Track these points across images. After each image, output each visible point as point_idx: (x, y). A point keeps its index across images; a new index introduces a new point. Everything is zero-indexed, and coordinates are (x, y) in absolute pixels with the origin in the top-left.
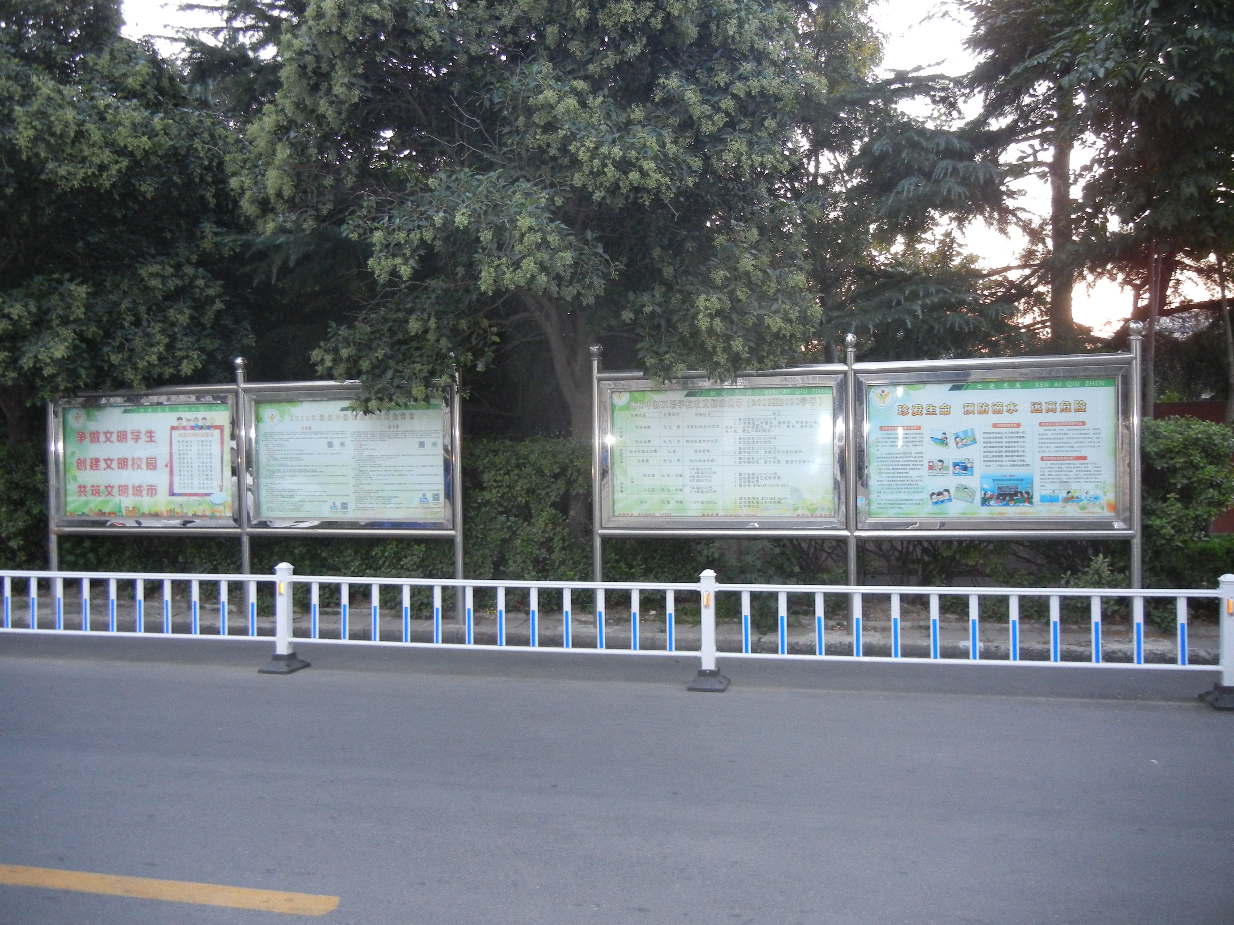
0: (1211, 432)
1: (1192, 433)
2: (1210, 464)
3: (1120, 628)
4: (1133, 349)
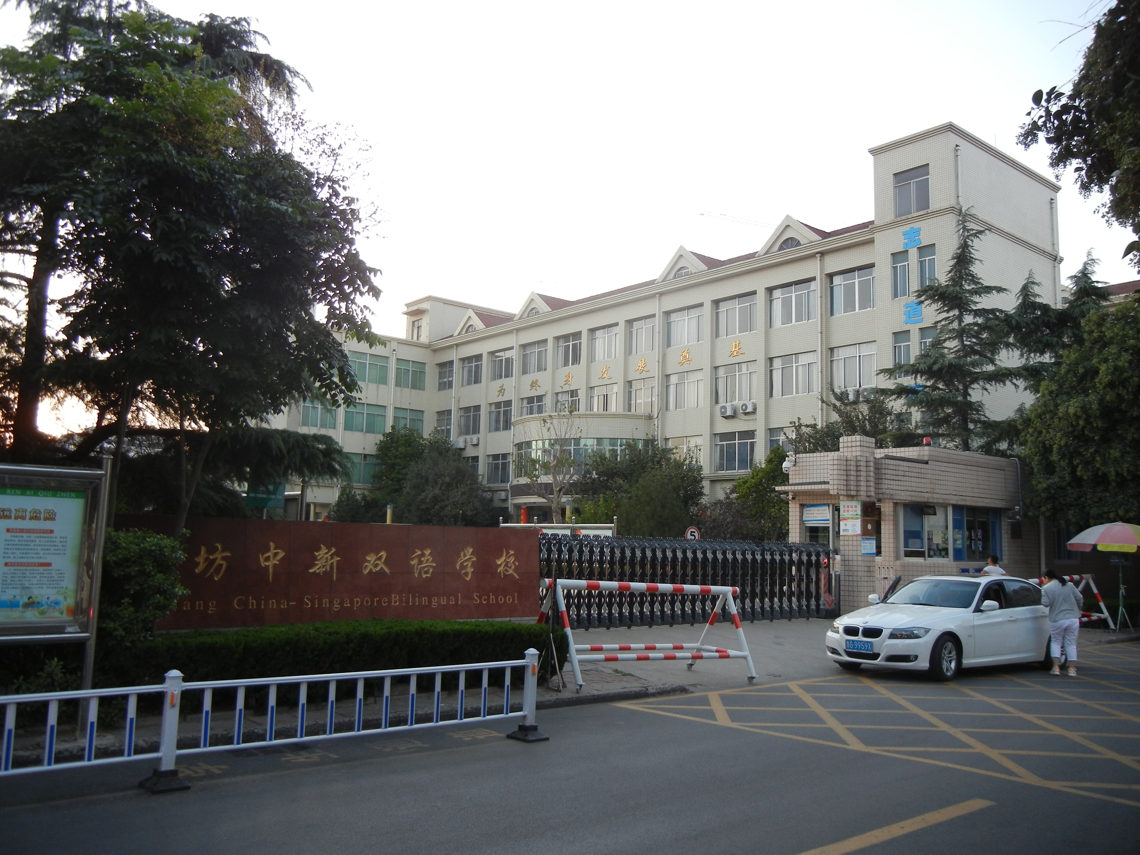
0: (163, 544)
1: (147, 545)
2: (160, 572)
3: (67, 727)
4: (104, 466)
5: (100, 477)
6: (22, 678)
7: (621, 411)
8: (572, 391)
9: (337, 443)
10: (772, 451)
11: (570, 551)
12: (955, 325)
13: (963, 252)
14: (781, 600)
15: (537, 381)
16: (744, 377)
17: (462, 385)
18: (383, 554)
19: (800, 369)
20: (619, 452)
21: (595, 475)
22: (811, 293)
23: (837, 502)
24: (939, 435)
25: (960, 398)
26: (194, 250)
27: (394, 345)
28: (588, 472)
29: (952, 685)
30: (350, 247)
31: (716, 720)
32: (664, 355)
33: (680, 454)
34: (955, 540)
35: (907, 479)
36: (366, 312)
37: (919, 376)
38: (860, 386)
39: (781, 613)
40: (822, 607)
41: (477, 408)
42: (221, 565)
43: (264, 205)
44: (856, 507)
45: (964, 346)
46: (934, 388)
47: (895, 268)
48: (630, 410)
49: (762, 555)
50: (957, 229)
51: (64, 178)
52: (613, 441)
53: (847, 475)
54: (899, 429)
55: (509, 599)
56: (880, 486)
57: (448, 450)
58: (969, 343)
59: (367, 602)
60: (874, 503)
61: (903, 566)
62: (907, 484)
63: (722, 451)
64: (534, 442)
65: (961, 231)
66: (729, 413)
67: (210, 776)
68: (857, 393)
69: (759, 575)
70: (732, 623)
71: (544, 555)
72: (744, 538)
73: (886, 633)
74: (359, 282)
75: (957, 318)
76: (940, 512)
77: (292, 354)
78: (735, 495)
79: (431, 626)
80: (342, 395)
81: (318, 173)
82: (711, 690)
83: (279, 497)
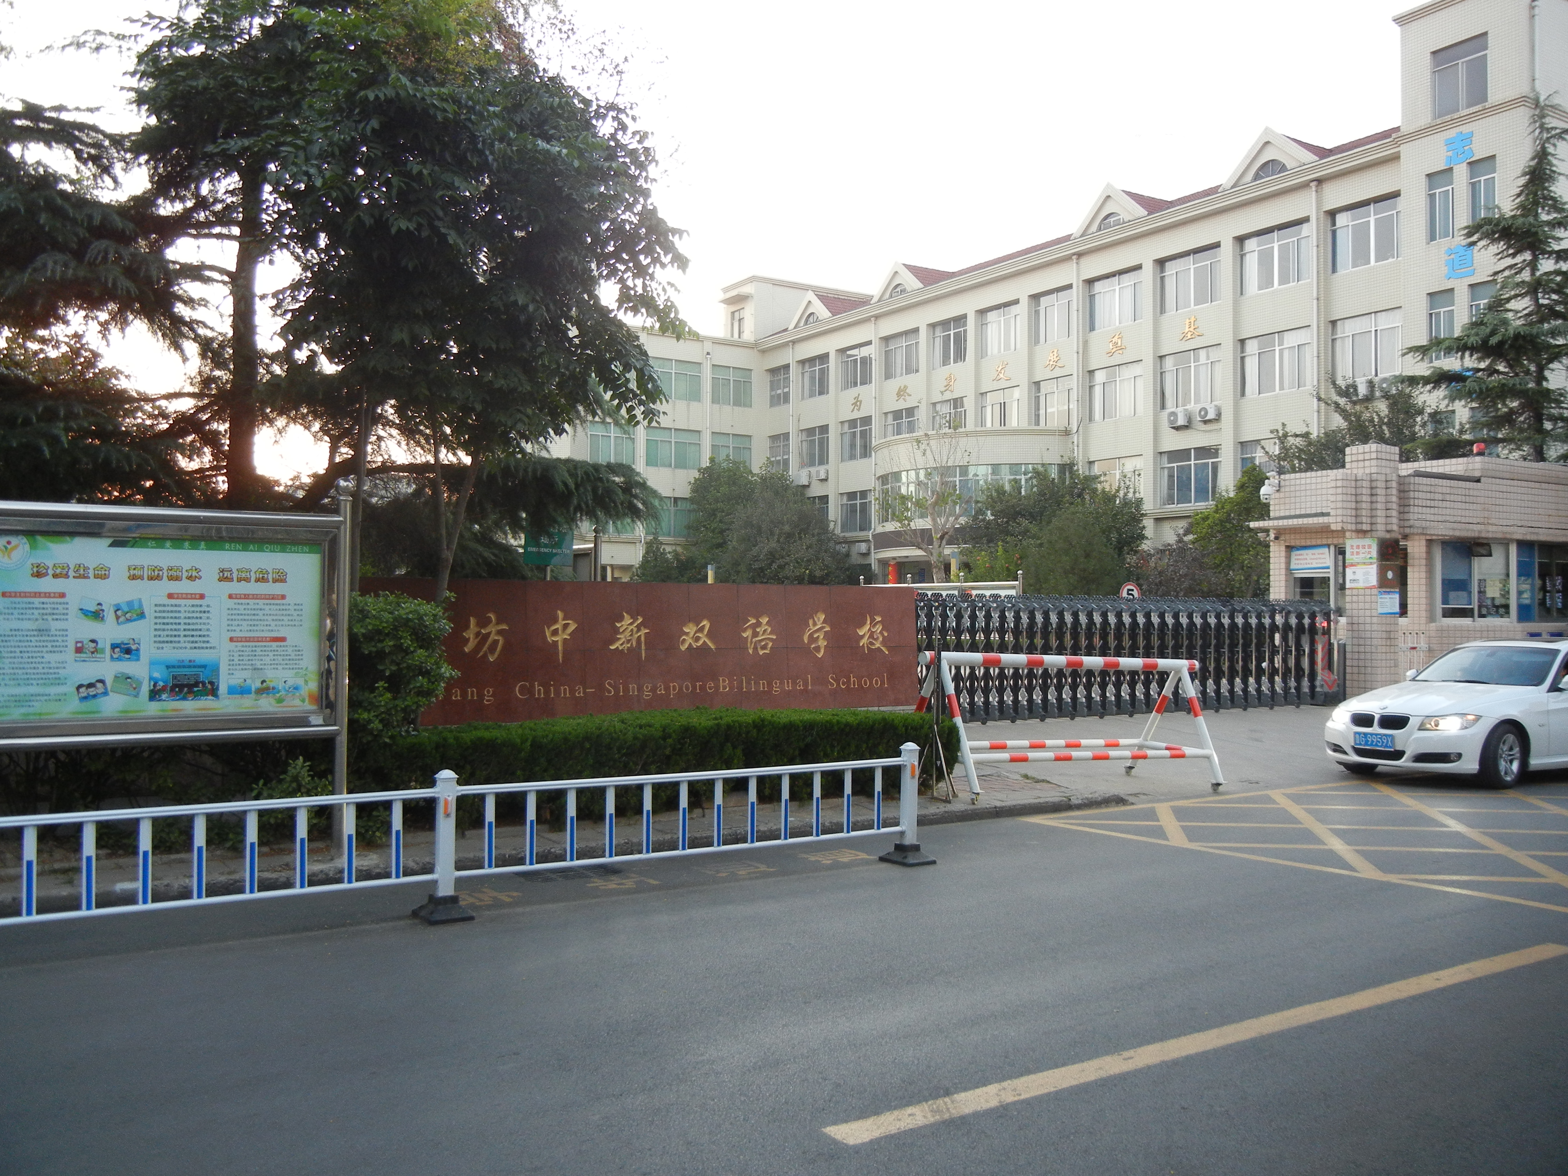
0: (422, 612)
1: (402, 612)
2: (421, 647)
3: (320, 845)
4: (342, 511)
5: (338, 525)
6: (261, 782)
7: (1024, 425)
8: (955, 400)
9: (638, 474)
10: (1244, 473)
11: (959, 617)
12: (1526, 275)
13: (1540, 163)
14: (1258, 681)
15: (906, 387)
16: (1202, 369)
17: (803, 398)
18: (705, 623)
19: (1286, 353)
20: (1023, 482)
21: (989, 516)
22: (1303, 242)
23: (1341, 541)
24: (1498, 441)
25: (1531, 385)
26: (441, 213)
27: (708, 346)
28: (980, 512)
29: (1511, 794)
30: (645, 201)
31: (1167, 839)
32: (1086, 343)
33: (1110, 483)
34: (1520, 593)
35: (1448, 504)
36: (670, 291)
37: (1467, 354)
38: (1376, 375)
39: (1259, 699)
40: (1318, 689)
41: (824, 429)
42: (496, 642)
43: (529, 147)
44: (1370, 547)
45: (1539, 306)
46: (1491, 371)
47: (1432, 197)
48: (1037, 423)
49: (1232, 617)
50: (1531, 129)
51: (267, 127)
52: (1014, 467)
53: (1357, 502)
54: (1436, 435)
55: (876, 682)
56: (1406, 516)
57: (786, 488)
58: (1546, 302)
59: (687, 689)
60: (1397, 542)
61: (1441, 630)
62: (1448, 511)
63: (1171, 476)
64: (904, 474)
65: (1538, 131)
66: (1181, 421)
67: (498, 904)
68: (1371, 384)
69: (1226, 646)
70: (1189, 713)
71: (923, 622)
72: (1206, 595)
73: (1413, 723)
74: (658, 250)
75: (1527, 265)
76: (1498, 553)
77: (574, 354)
78: (1190, 537)
79: (772, 716)
80: (642, 408)
81: (597, 99)
82: (1159, 801)
83: (565, 551)
